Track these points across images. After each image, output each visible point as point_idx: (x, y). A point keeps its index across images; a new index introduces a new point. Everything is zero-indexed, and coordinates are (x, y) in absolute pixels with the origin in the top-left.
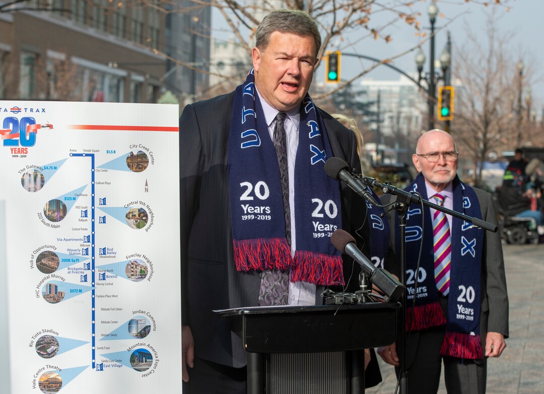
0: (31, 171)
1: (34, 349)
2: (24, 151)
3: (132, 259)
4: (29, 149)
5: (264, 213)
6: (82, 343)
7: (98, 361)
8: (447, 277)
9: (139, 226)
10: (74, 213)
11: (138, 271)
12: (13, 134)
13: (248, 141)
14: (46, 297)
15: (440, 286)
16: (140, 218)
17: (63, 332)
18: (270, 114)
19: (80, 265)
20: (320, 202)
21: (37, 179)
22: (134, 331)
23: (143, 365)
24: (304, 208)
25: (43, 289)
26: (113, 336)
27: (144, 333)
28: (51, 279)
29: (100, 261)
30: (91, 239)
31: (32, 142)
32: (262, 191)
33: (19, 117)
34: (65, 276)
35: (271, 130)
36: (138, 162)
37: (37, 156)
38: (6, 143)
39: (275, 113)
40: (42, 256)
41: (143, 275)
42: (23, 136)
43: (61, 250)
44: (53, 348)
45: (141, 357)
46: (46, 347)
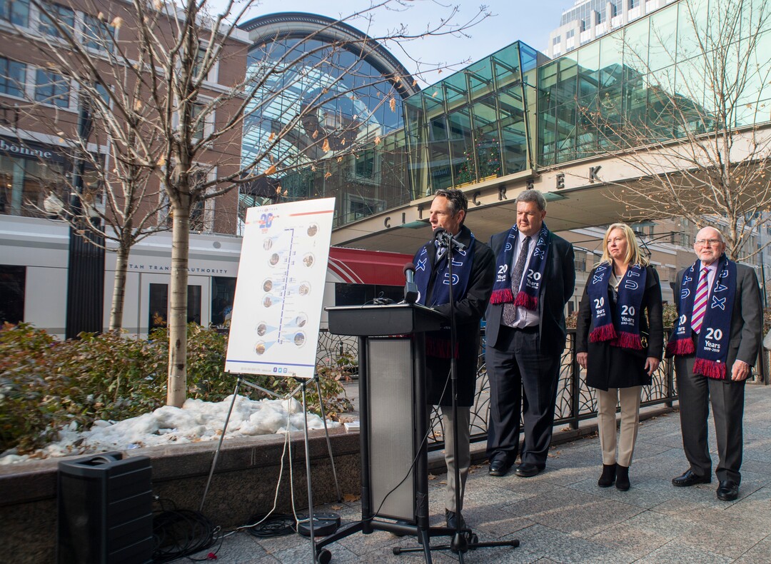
0: (268, 240)
1: (256, 331)
2: (266, 230)
3: (303, 284)
4: (269, 229)
6: (276, 329)
7: (280, 339)
9: (308, 265)
10: (281, 260)
11: (304, 291)
12: (264, 222)
14: (265, 304)
15: (694, 327)
16: (309, 261)
17: (268, 323)
19: (280, 287)
21: (270, 244)
22: (298, 323)
23: (299, 342)
25: (264, 300)
26: (289, 325)
27: (301, 325)
28: (268, 294)
29: (289, 285)
30: (287, 273)
33: (267, 213)
34: (273, 293)
36: (312, 231)
37: (272, 231)
38: (262, 226)
40: (266, 283)
41: (306, 292)
42: (267, 223)
43: (273, 279)
44: (264, 331)
45: (299, 337)
46: (261, 330)
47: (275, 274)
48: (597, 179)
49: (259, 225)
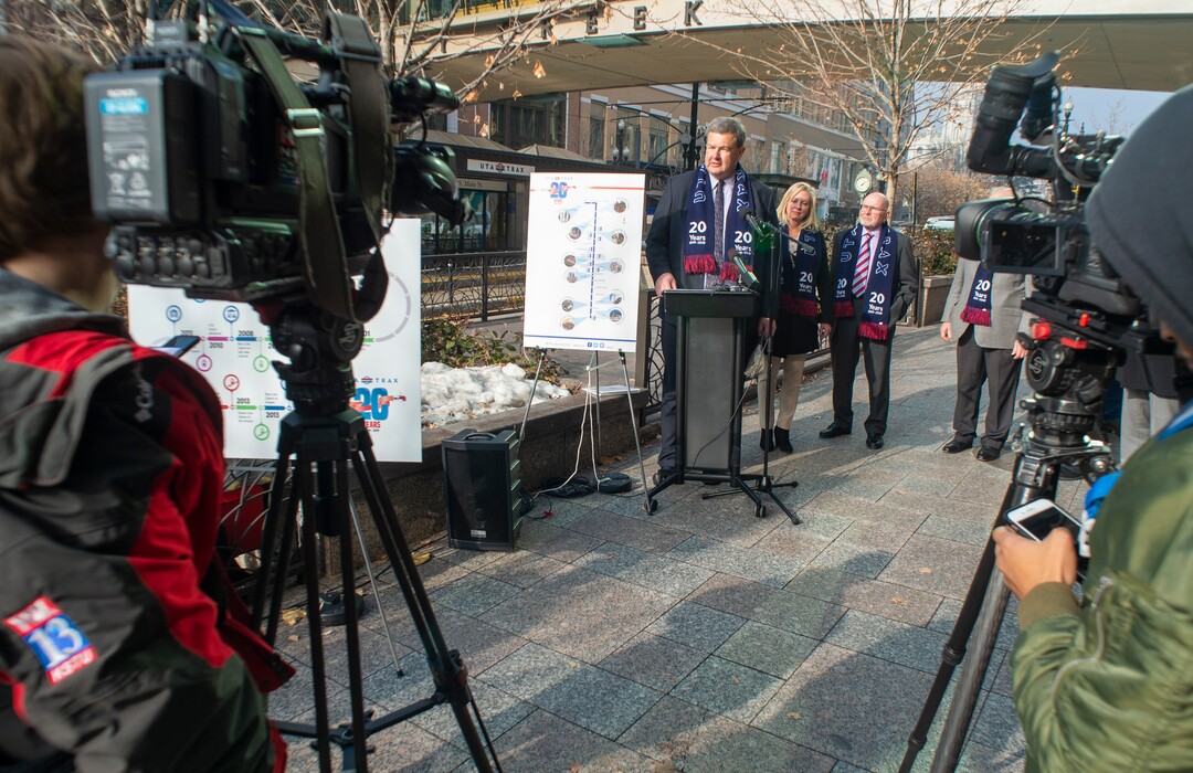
0: (564, 212)
1: (561, 306)
2: (561, 201)
3: (614, 261)
4: (563, 199)
5: (701, 240)
6: (584, 305)
7: (593, 316)
8: (865, 283)
9: (619, 243)
10: (585, 235)
11: (616, 268)
12: (556, 191)
13: (698, 197)
14: (568, 280)
15: (855, 291)
16: (620, 238)
17: (575, 298)
18: (714, 182)
19: (586, 263)
20: (741, 234)
21: (567, 216)
22: (613, 301)
23: (616, 319)
24: (731, 237)
25: (567, 275)
26: (602, 302)
27: (618, 301)
28: (571, 270)
29: (597, 261)
30: (593, 249)
31: (564, 196)
32: (702, 227)
33: (559, 182)
34: (578, 269)
35: (714, 192)
36: (620, 207)
37: (567, 203)
38: (552, 196)
39: (717, 181)
40: (567, 257)
41: (619, 270)
42: (560, 193)
43: (577, 255)
44: (570, 306)
45: (616, 314)
46: (567, 306)
47: (579, 248)
48: (696, 20)
49: (549, 194)
